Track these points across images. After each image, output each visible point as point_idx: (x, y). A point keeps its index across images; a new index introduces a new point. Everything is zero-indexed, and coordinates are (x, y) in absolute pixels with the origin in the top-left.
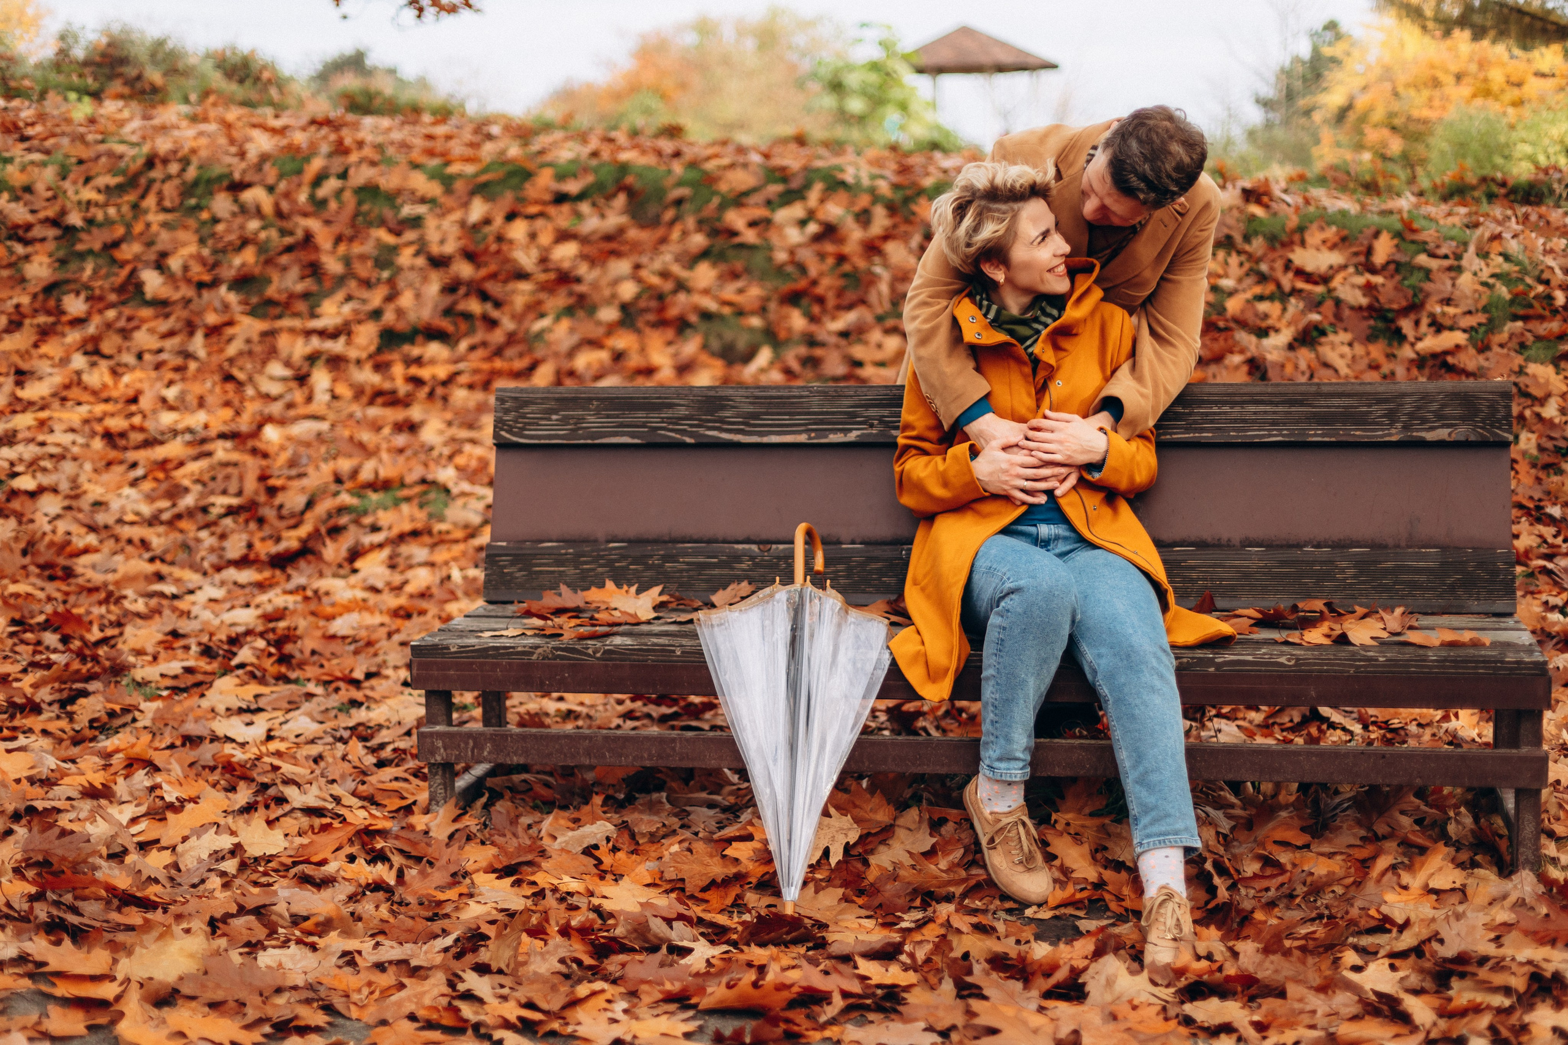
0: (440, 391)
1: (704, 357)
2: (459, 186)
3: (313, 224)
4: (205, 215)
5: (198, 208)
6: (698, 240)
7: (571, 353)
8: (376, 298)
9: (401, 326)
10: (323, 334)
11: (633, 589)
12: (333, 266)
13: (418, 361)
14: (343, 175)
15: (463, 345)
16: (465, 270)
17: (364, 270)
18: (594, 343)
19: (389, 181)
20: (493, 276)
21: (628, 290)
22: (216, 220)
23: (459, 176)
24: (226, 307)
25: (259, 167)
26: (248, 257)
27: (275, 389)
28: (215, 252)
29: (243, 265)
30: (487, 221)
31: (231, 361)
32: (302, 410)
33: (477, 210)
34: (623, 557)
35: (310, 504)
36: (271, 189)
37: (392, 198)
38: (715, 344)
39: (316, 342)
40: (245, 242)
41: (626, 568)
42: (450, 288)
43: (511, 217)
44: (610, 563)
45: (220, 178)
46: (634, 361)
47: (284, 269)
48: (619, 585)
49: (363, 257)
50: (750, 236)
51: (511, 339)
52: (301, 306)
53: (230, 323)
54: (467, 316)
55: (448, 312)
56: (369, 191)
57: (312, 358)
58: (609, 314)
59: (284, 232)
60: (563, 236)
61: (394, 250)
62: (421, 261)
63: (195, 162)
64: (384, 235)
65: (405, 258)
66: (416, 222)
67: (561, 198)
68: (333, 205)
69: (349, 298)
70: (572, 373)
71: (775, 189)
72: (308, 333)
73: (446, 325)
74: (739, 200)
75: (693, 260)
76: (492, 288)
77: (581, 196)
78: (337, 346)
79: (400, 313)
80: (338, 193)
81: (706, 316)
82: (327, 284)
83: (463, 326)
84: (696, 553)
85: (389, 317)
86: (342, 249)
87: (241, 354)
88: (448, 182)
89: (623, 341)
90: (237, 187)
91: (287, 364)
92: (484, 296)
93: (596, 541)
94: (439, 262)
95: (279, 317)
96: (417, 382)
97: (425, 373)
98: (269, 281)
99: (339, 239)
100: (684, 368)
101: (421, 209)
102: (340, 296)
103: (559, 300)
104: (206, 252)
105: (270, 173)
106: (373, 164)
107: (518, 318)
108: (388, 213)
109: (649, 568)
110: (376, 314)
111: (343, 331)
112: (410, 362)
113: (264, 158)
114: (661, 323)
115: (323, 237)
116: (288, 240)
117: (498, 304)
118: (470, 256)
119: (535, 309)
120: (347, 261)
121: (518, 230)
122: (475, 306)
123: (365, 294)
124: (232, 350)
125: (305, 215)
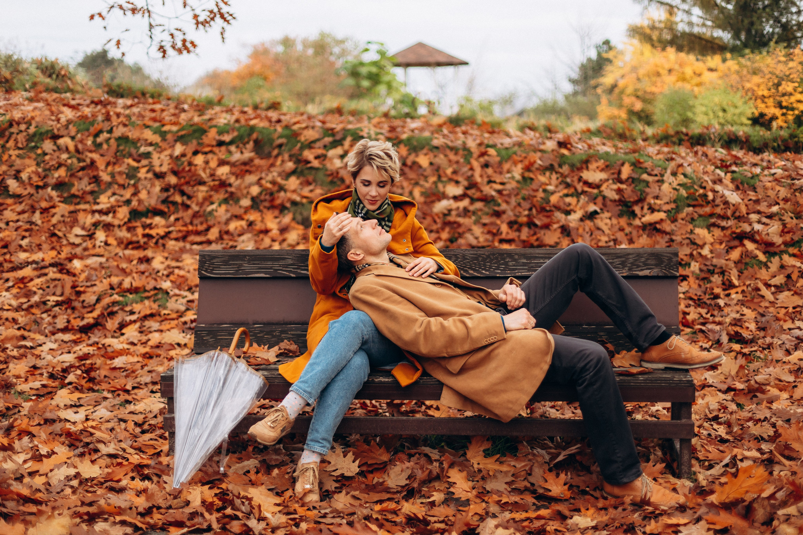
0: (161, 241)
1: (293, 224)
2: (169, 136)
3: (95, 156)
4: (39, 151)
5: (36, 147)
6: (290, 165)
7: (227, 222)
8: (127, 194)
9: (141, 208)
10: (100, 212)
11: (266, 347)
12: (105, 177)
13: (150, 226)
14: (110, 131)
15: (172, 218)
16: (173, 180)
17: (121, 180)
18: (238, 217)
19: (133, 134)
20: (187, 183)
21: (255, 190)
22: (45, 154)
23: (170, 131)
24: (51, 198)
25: (67, 127)
26: (62, 172)
27: (77, 241)
28: (45, 170)
29: (59, 177)
30: (183, 155)
31: (54, 226)
32: (92, 252)
33: (179, 149)
34: (261, 332)
35: (98, 300)
36: (73, 138)
37: (135, 143)
38: (299, 218)
39: (97, 216)
40: (60, 165)
41: (263, 337)
42: (165, 189)
43: (196, 153)
44: (255, 335)
45: (47, 132)
46: (259, 226)
47: (80, 179)
48: (259, 345)
49: (120, 173)
50: (316, 163)
51: (196, 215)
52: (90, 198)
53: (54, 207)
54: (175, 203)
55: (165, 201)
56: (124, 139)
57: (96, 225)
58: (246, 202)
59: (80, 160)
60: (222, 163)
61: (137, 169)
62: (150, 175)
63: (34, 124)
64: (130, 161)
65: (142, 174)
66: (147, 155)
67: (221, 144)
68: (105, 146)
69: (114, 194)
70: (227, 232)
71: (328, 140)
72: (93, 212)
73: (164, 208)
74: (310, 145)
75: (288, 175)
76: (187, 189)
77: (231, 143)
78: (108, 219)
79: (140, 201)
80: (107, 140)
81: (294, 203)
82: (103, 187)
83: (172, 208)
84: (297, 329)
85: (134, 203)
86: (110, 168)
87: (59, 222)
88: (163, 135)
89: (253, 216)
90: (55, 138)
91: (83, 228)
92: (183, 193)
93: (248, 324)
94: (159, 176)
95: (78, 203)
96: (149, 236)
97: (153, 232)
98: (73, 185)
99: (108, 164)
100: (284, 230)
101: (150, 149)
102: (109, 193)
103: (221, 195)
104: (40, 170)
105: (73, 130)
106: (125, 125)
107: (201, 205)
108: (133, 151)
109: (274, 336)
110: (128, 202)
111: (111, 210)
112: (145, 227)
113: (69, 122)
114: (272, 207)
115: (101, 163)
116: (81, 164)
117: (189, 197)
118: (175, 173)
119: (208, 200)
120: (112, 175)
121: (199, 160)
122: (178, 198)
123: (122, 192)
124: (54, 220)
125: (91, 151)
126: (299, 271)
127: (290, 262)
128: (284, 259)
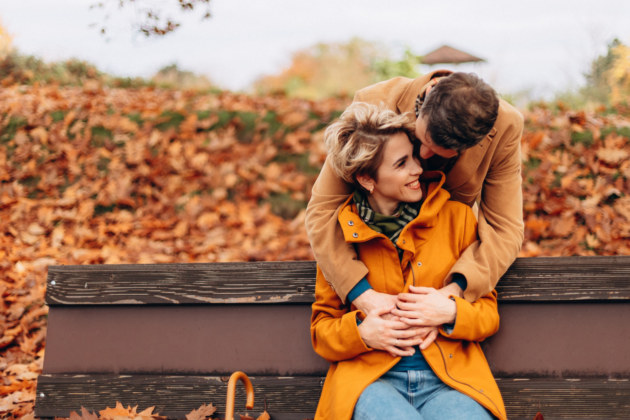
0: (123, 239)
1: (271, 217)
2: (147, 125)
3: (68, 148)
4: (11, 144)
5: (8, 140)
6: (271, 151)
7: (198, 216)
8: (95, 187)
9: (107, 203)
10: (64, 208)
11: (135, 409)
12: (75, 169)
13: (114, 222)
14: (86, 121)
15: (139, 213)
16: (145, 170)
17: (91, 171)
18: (211, 210)
19: (109, 123)
20: (160, 174)
21: (231, 180)
22: (16, 146)
23: (148, 120)
24: (15, 194)
25: (42, 117)
26: (31, 165)
27: (30, 239)
28: (14, 163)
29: (28, 169)
30: (159, 143)
31: (12, 224)
32: (42, 252)
33: (155, 137)
34: (129, 385)
35: (26, 311)
36: (47, 129)
37: (110, 132)
38: (277, 209)
39: (60, 213)
40: (30, 157)
41: (130, 393)
42: (136, 181)
43: (172, 140)
44: (120, 390)
45: (22, 123)
46: (232, 220)
47: (49, 172)
48: (125, 407)
49: (91, 165)
50: (299, 149)
51: (166, 208)
52: (55, 192)
53: (15, 202)
54: (143, 196)
55: (133, 194)
56: (99, 129)
57: (56, 222)
58: (220, 193)
59: (51, 152)
60: (199, 150)
61: (108, 160)
62: (122, 166)
63: (10, 115)
64: (104, 153)
65: (115, 164)
66: (121, 145)
67: (199, 130)
68: (79, 137)
69: (81, 187)
70: (197, 228)
71: (314, 123)
72: (55, 208)
73: (132, 202)
74: (294, 129)
75: (267, 162)
76: (159, 180)
77: (212, 128)
78: (70, 215)
79: (107, 195)
80: (82, 131)
81: (273, 194)
82: (71, 179)
83: (141, 201)
84: (178, 383)
85: (101, 198)
86: (81, 160)
87: (19, 219)
88: (140, 123)
89: (227, 208)
90: (29, 128)
91: (42, 225)
92: (153, 185)
93: (112, 373)
94: (131, 167)
95: (43, 198)
96: (110, 234)
97: (116, 229)
98: (40, 178)
99: (80, 155)
100: (259, 223)
101: (125, 138)
102: (77, 185)
103: (195, 186)
104: (9, 163)
105: (48, 120)
106: (102, 114)
107: (171, 196)
108: (106, 140)
109: (146, 393)
110: (94, 196)
111: (76, 205)
112: (109, 222)
113: (46, 112)
114: (248, 198)
115: (71, 153)
116: (53, 156)
117: (160, 189)
118: (148, 162)
119: (181, 191)
120: (83, 167)
121: (175, 148)
122: (148, 190)
123: (90, 184)
124: (14, 218)
125: (63, 141)
126: (184, 295)
127: (172, 281)
128: (163, 277)
